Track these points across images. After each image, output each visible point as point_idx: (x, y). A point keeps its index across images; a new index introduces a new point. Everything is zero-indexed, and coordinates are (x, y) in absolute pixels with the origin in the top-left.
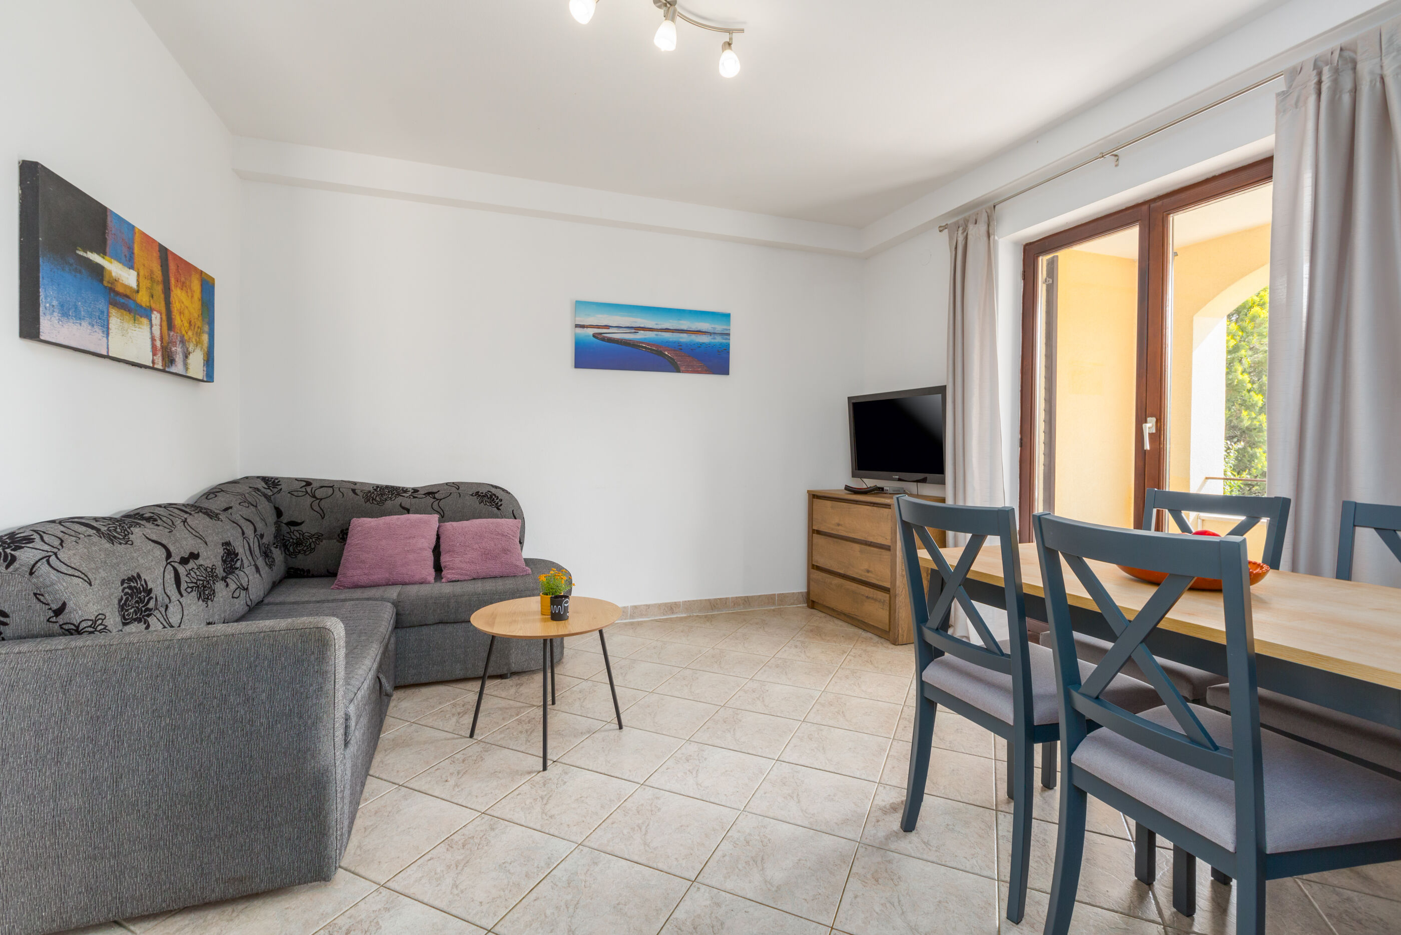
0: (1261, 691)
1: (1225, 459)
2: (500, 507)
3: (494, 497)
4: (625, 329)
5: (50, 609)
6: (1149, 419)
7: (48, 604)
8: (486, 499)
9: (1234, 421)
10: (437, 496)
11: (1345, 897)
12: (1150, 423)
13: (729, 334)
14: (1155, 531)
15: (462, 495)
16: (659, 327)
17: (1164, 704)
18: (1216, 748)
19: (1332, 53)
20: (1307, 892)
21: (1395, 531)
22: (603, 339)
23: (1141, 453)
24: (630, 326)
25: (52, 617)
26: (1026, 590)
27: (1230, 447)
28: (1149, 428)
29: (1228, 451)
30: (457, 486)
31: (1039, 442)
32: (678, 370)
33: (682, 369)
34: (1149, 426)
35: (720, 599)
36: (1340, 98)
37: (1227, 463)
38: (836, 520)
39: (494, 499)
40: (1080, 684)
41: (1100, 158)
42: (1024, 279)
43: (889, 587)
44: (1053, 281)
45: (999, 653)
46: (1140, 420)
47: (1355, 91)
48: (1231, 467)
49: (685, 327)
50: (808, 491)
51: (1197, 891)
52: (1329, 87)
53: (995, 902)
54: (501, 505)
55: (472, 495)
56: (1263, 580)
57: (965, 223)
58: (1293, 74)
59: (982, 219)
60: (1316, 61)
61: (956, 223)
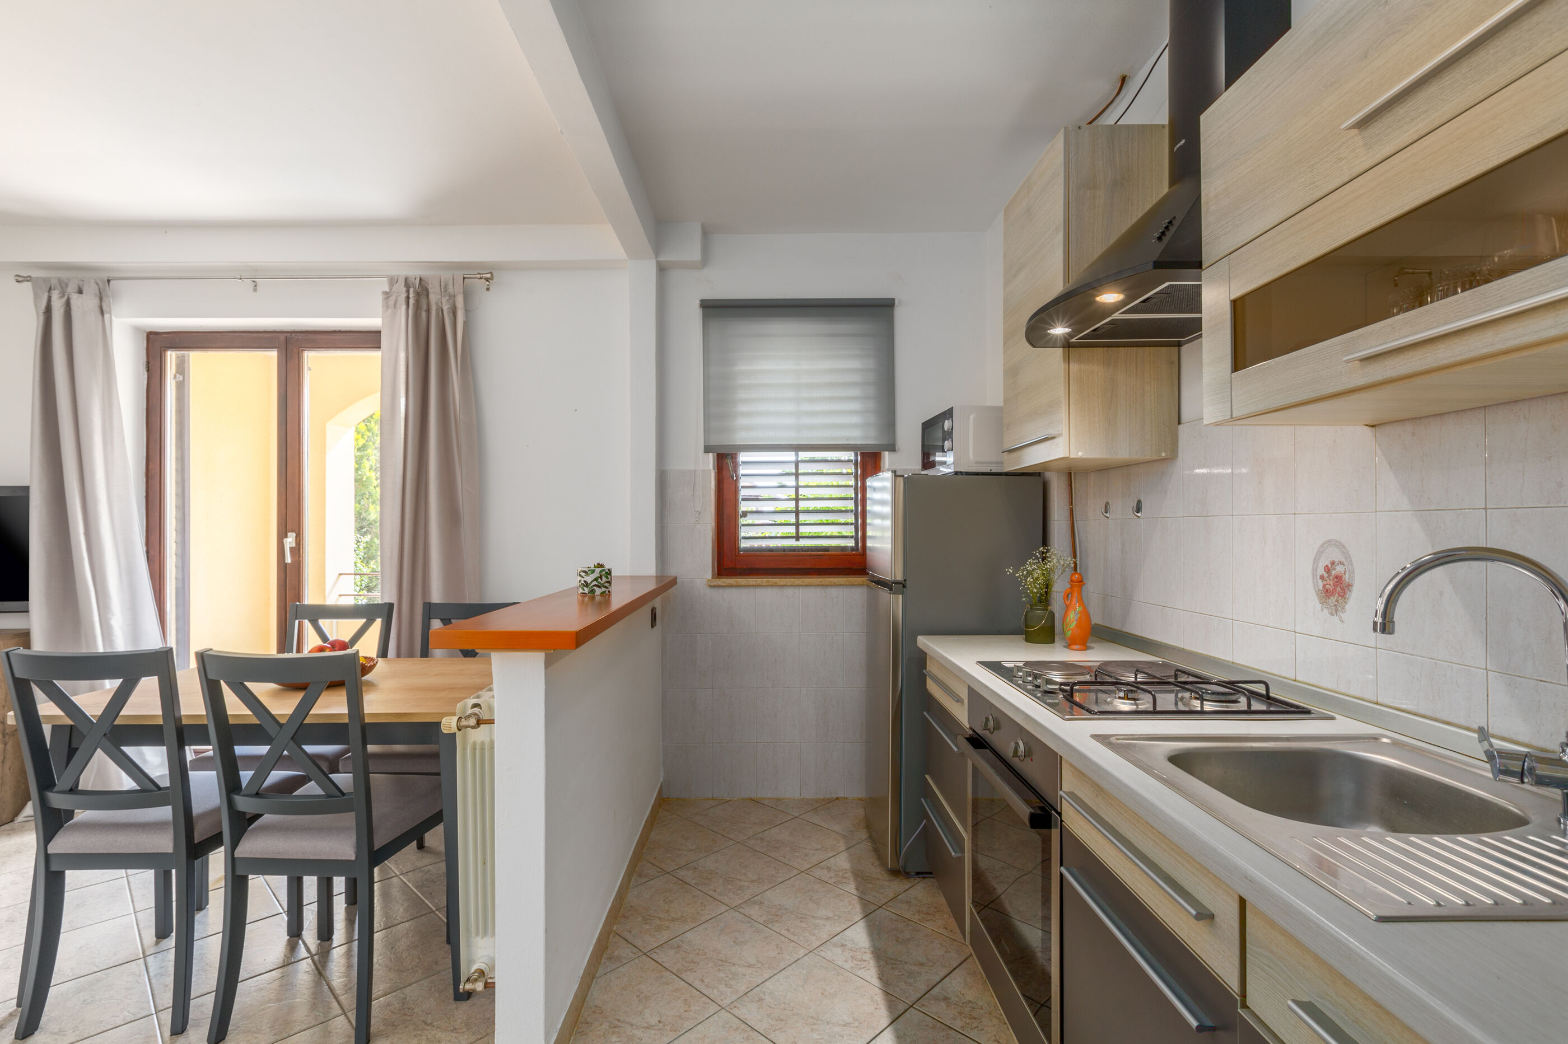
0: (371, 748)
1: (355, 551)
6: (289, 534)
9: (363, 514)
11: (426, 871)
12: (290, 537)
14: (296, 653)
17: (310, 780)
18: (343, 794)
19: (415, 279)
20: (405, 880)
21: (450, 619)
23: (283, 567)
26: (184, 722)
27: (360, 540)
28: (290, 542)
29: (358, 544)
31: (170, 554)
34: (290, 541)
36: (420, 313)
37: (357, 555)
40: (242, 788)
41: (239, 279)
42: (148, 371)
44: (184, 378)
45: (155, 789)
46: (282, 535)
47: (428, 311)
48: (360, 558)
51: (335, 927)
52: (413, 304)
53: (156, 1031)
56: (373, 671)
57: (63, 285)
58: (392, 281)
59: (91, 290)
60: (406, 279)
61: (46, 280)
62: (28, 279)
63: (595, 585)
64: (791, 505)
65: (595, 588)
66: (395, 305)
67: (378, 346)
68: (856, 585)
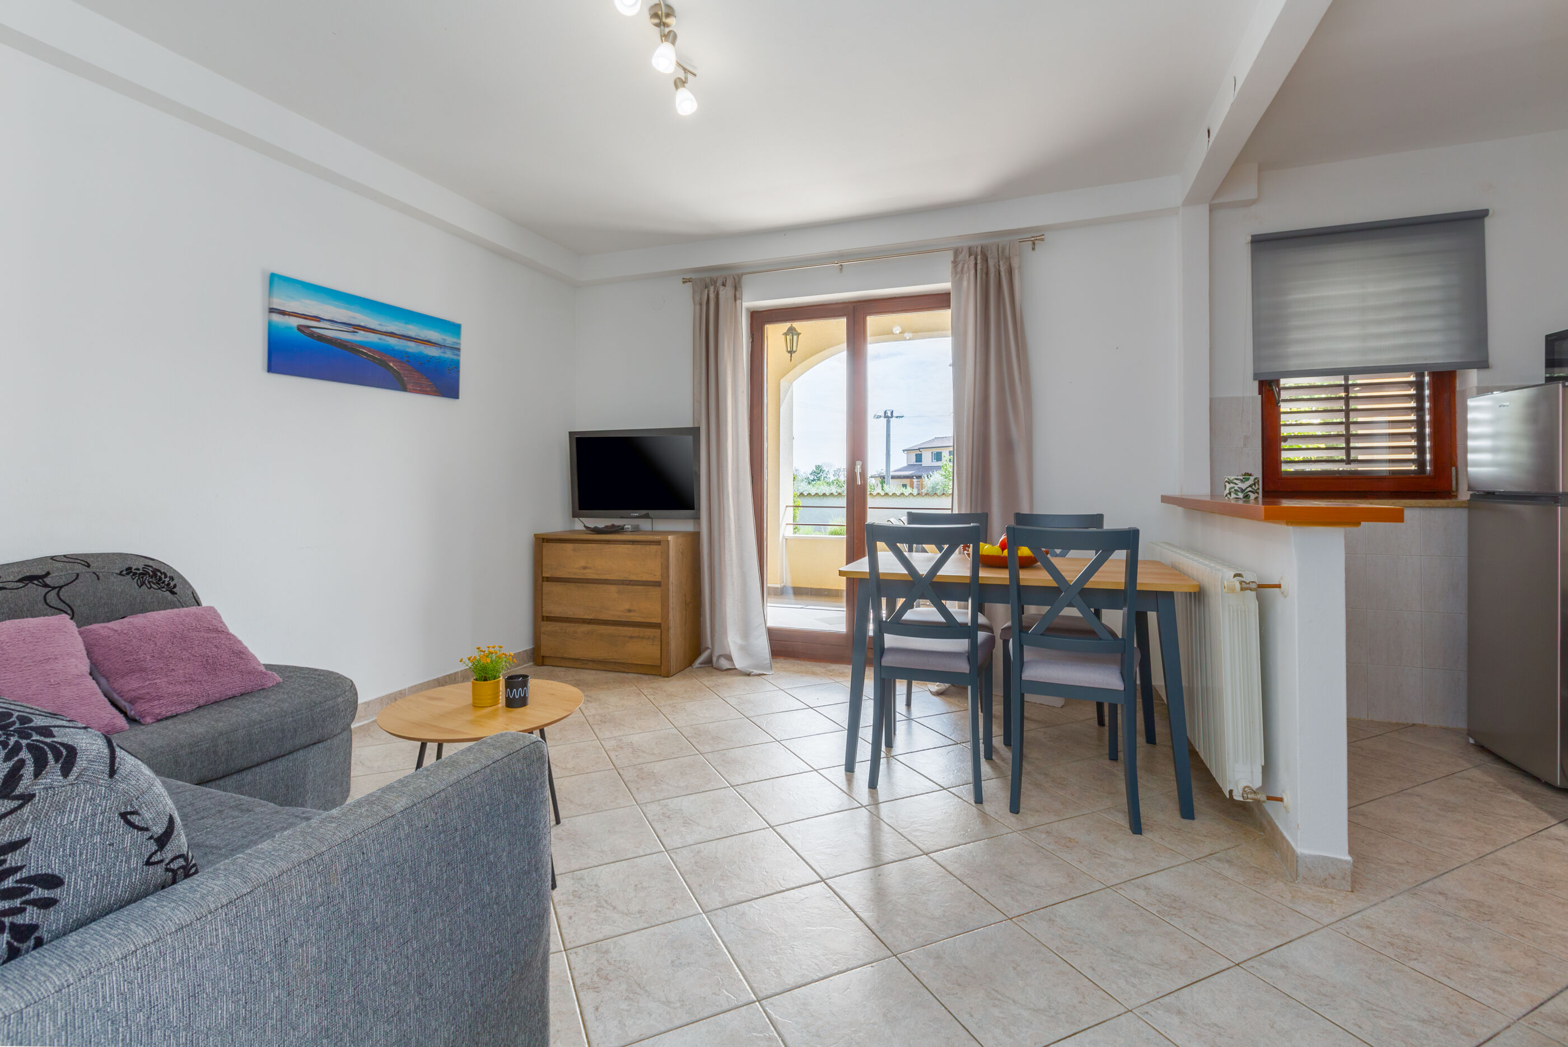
2: (175, 590)
3: (159, 574)
4: (340, 325)
5: (151, 838)
7: (147, 829)
8: (147, 578)
10: (48, 580)
13: (459, 349)
15: (101, 575)
16: (384, 329)
19: (978, 248)
22: (312, 335)
24: (348, 322)
25: (156, 852)
30: (84, 561)
32: (404, 389)
33: (409, 386)
35: (449, 676)
38: (583, 563)
39: (160, 579)
41: (831, 264)
43: (659, 622)
49: (412, 334)
50: (535, 535)
52: (979, 269)
54: (175, 586)
55: (121, 574)
57: (714, 282)
58: (957, 252)
59: (730, 283)
60: (970, 248)
61: (701, 280)
62: (690, 280)
63: (1250, 491)
64: (1341, 430)
65: (1250, 493)
66: (962, 271)
67: (948, 306)
68: (1438, 507)
